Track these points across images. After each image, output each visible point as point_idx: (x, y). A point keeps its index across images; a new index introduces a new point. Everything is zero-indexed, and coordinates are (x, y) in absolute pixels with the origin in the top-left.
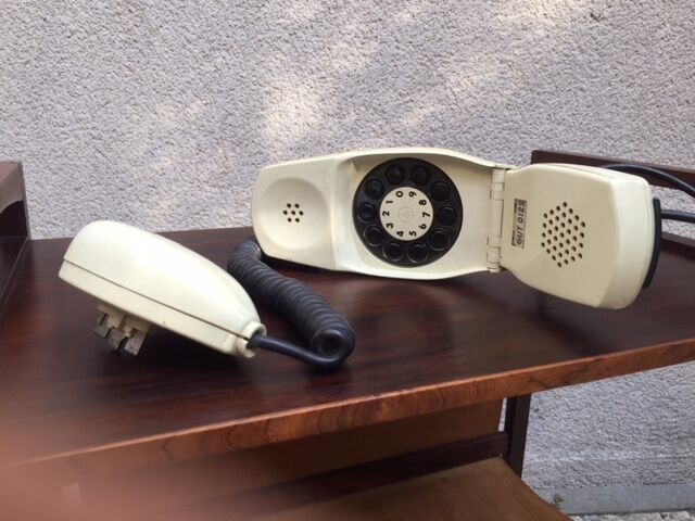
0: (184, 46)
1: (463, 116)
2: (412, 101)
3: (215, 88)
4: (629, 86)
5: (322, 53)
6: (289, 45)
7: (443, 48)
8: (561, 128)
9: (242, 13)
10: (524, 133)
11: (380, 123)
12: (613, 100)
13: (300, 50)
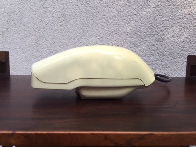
2: (146, 40)
6: (106, 24)
7: (158, 22)
11: (134, 48)
13: (109, 25)
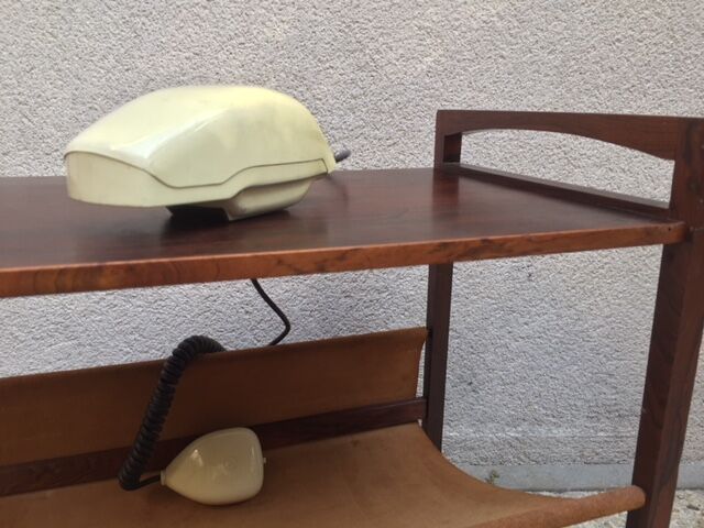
0: (105, 13)
1: (383, 83)
2: (332, 67)
3: (137, 53)
4: (549, 53)
5: (240, 19)
8: (483, 95)
11: (300, 89)
12: (535, 67)
13: (218, 16)
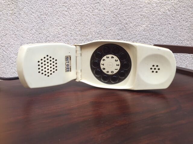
0: (31, 14)
1: (128, 35)
2: (111, 30)
3: (43, 28)
4: (186, 22)
5: (79, 15)
6: (67, 12)
7: (121, 11)
8: (163, 37)
9: (50, 2)
10: (150, 39)
12: (181, 27)
13: (71, 14)
